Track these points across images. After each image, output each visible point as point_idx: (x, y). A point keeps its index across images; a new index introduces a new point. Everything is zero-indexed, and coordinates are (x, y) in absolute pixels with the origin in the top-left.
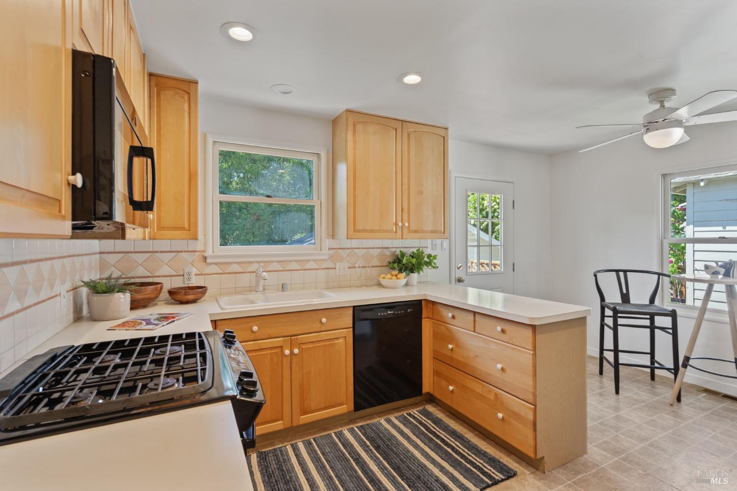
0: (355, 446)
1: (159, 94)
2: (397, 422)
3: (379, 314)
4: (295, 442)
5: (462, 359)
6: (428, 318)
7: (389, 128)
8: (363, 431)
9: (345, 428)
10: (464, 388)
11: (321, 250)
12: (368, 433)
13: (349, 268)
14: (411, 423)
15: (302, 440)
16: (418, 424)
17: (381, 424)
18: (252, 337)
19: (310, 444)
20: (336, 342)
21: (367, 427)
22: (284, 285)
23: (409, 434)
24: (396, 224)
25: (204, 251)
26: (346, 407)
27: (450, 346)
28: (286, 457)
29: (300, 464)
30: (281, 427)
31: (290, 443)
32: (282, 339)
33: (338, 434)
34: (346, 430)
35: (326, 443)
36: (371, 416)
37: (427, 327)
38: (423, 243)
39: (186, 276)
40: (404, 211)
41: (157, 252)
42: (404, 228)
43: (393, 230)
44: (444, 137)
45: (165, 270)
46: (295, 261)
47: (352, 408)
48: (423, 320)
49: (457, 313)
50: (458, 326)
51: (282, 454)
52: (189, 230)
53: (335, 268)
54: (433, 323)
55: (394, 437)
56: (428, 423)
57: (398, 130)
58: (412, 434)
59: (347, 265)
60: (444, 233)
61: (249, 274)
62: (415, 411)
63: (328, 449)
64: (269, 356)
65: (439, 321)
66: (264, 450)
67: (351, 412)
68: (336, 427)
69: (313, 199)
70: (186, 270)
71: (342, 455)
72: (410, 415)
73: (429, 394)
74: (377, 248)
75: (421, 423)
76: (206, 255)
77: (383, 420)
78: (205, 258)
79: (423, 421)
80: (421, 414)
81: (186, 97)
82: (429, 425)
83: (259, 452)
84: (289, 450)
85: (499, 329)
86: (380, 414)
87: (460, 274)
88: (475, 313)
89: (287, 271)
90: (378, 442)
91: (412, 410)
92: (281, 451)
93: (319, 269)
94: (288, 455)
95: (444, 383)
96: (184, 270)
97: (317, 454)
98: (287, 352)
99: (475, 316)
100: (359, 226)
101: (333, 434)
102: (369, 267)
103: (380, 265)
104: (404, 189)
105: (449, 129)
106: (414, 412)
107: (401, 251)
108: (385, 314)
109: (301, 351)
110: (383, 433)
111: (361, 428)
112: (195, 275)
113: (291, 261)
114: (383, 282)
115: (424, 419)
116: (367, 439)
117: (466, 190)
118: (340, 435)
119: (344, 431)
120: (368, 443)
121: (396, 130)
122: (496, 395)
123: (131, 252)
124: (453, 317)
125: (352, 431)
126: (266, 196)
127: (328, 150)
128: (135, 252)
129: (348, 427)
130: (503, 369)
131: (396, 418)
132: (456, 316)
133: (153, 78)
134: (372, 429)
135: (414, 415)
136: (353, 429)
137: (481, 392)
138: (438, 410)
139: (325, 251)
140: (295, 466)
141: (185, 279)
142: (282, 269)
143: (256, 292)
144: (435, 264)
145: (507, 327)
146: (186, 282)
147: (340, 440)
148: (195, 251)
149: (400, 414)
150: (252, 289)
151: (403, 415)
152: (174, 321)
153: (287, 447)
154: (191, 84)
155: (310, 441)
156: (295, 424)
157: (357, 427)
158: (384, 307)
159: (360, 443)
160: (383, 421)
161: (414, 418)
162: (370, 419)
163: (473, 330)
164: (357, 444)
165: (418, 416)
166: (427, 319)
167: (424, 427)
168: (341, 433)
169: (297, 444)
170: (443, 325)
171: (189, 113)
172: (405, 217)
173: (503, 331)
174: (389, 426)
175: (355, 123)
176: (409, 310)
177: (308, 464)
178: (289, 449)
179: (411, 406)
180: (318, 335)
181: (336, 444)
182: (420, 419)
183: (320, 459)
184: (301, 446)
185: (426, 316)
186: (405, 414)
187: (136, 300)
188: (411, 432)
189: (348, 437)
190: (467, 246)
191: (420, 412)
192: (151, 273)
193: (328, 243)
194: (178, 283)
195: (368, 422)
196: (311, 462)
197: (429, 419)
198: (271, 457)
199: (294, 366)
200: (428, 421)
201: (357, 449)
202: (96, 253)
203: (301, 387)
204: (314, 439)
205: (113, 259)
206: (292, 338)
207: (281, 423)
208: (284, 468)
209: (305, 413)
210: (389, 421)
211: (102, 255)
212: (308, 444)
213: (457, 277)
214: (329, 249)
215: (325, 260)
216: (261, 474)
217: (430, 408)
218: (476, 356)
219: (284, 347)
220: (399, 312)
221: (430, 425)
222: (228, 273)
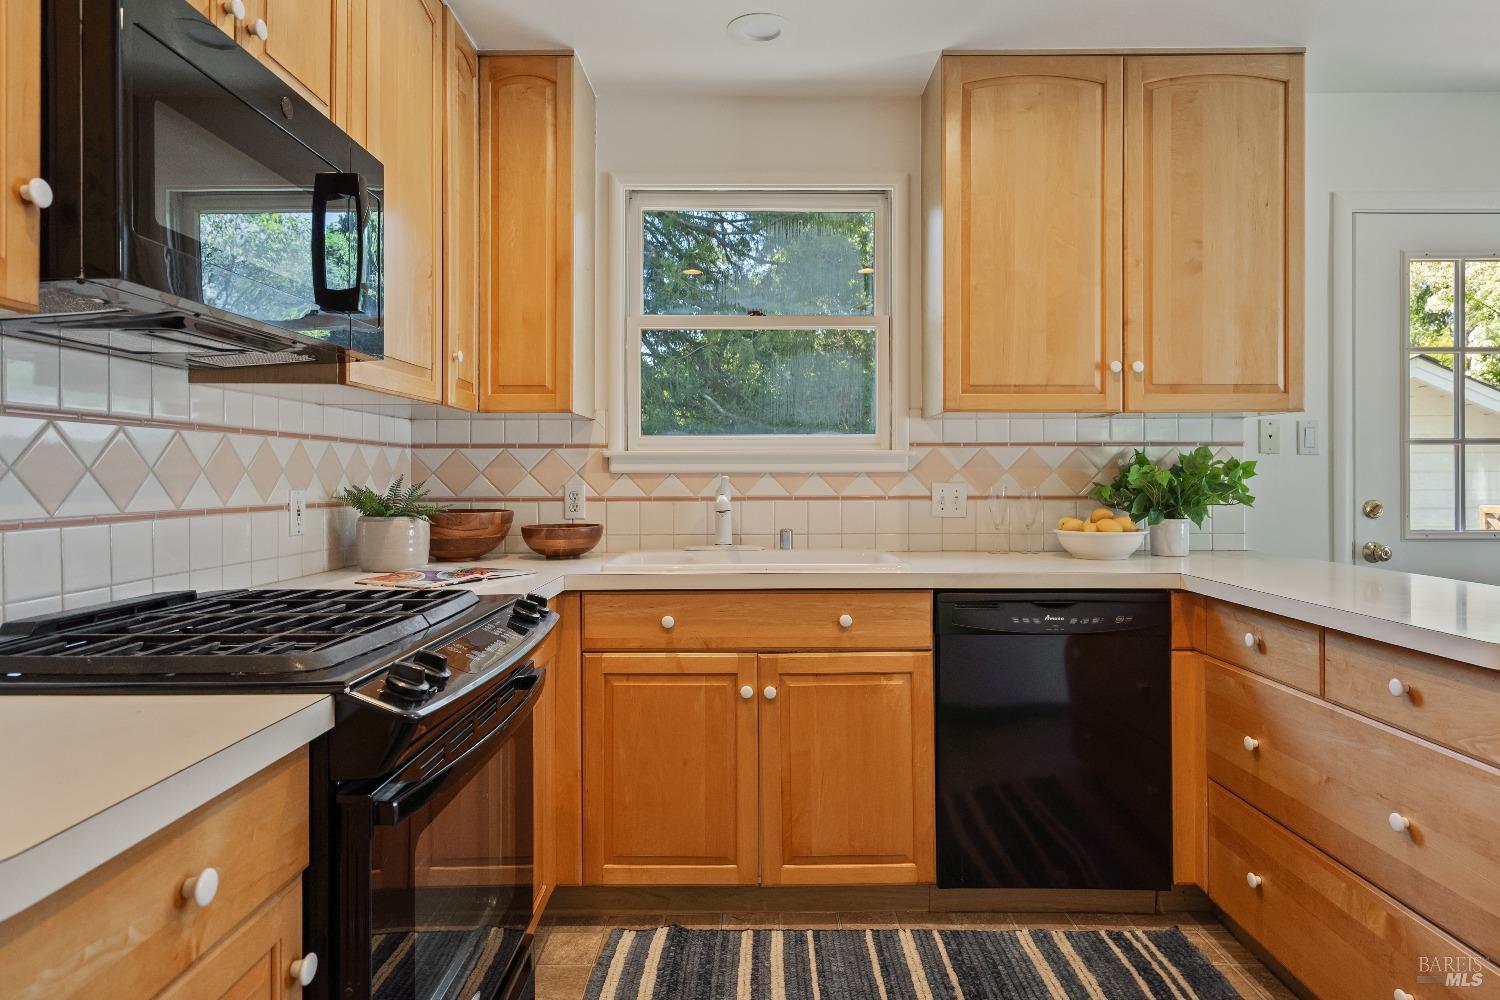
0: (914, 978)
1: (495, 95)
2: (1066, 947)
3: (1016, 620)
4: (768, 927)
5: (1284, 789)
6: (1192, 650)
7: (1080, 84)
8: (954, 947)
9: (909, 927)
10: (1291, 884)
11: (891, 448)
12: (965, 955)
13: (969, 498)
14: (1111, 960)
15: (786, 927)
16: (1132, 970)
17: (1015, 941)
18: (662, 640)
19: (801, 940)
20: (884, 682)
21: (972, 939)
22: (785, 535)
23: (1089, 990)
24: (1103, 367)
25: (606, 446)
26: (911, 869)
27: (1250, 742)
28: (729, 957)
29: (754, 979)
30: (734, 881)
31: (757, 927)
32: (735, 655)
33: (882, 938)
34: (908, 931)
35: (842, 950)
36: (997, 914)
37: (1187, 678)
38: (1224, 430)
39: (568, 501)
40: (1130, 327)
41: (513, 446)
42: (1130, 377)
43: (1093, 386)
44: (1286, 83)
45: (528, 486)
46: (821, 475)
47: (931, 875)
48: (1176, 657)
49: (1273, 636)
50: (1274, 674)
51: (724, 947)
52: (553, 391)
53: (930, 498)
54: (1208, 666)
55: (1041, 983)
56: (1169, 974)
57: (1109, 87)
58: (1099, 990)
59: (965, 489)
60: (1286, 390)
61: (704, 503)
62: (1139, 933)
63: (838, 966)
64: (702, 693)
65: (1222, 659)
66: (689, 927)
67: (930, 885)
68: (886, 918)
69: (872, 313)
70: (570, 488)
71: (867, 991)
72: (1118, 938)
73: (1194, 889)
74: (1060, 444)
75: (1145, 969)
76: (606, 453)
77: (1025, 931)
78: (607, 461)
79: (1155, 966)
80: (1158, 946)
81: (549, 91)
82: (1168, 982)
83: (676, 926)
84: (743, 941)
85: (1395, 686)
86: (1023, 915)
87: (1372, 533)
88: (1323, 632)
89: (797, 498)
90: (985, 984)
91: (1133, 928)
92: (725, 939)
93: (883, 498)
94: (738, 953)
95: (1237, 860)
96: (563, 486)
97: (807, 970)
98: (747, 690)
99: (1322, 642)
100: (982, 375)
101: (869, 936)
102: (1029, 498)
103: (1069, 492)
104: (1130, 260)
105: (1307, 56)
106: (1139, 935)
107: (1137, 453)
108: (1037, 621)
109: (785, 694)
110: (1008, 965)
111: (950, 938)
112: (588, 499)
113: (808, 475)
114: (1068, 540)
115: (1161, 963)
116: (957, 968)
117: (1402, 254)
118: (887, 944)
119: (901, 934)
120: (954, 978)
121: (1104, 85)
122: (1393, 923)
123: (465, 446)
124: (1261, 647)
125: (923, 940)
126: (749, 313)
127: (909, 177)
128: (475, 446)
129: (917, 927)
130: (1410, 831)
131: (1069, 936)
132: (1269, 644)
133: (486, 62)
134: (982, 946)
135: (1134, 942)
136: (928, 933)
137: (1345, 909)
138: (1225, 947)
139: (901, 449)
140: (740, 982)
141: (567, 510)
142: (785, 493)
143: (716, 547)
144: (1245, 489)
145: (1425, 681)
146: (569, 515)
147: (880, 953)
148: (587, 446)
149: (1090, 928)
150: (711, 539)
151: (1096, 933)
152: (481, 580)
153: (744, 934)
154: (560, 59)
155: (803, 935)
156: (768, 882)
157: (941, 932)
158: (1032, 602)
159: (932, 973)
160: (1024, 936)
161: (1128, 948)
162: (989, 922)
163: (1316, 689)
164: (922, 974)
165: (1146, 947)
166: (1189, 653)
167: (1149, 982)
168: (892, 936)
169: (771, 934)
170: (1233, 675)
171: (555, 126)
172: (1136, 344)
173: (1413, 697)
174: (1036, 950)
175: (969, 87)
176: (1119, 619)
177: (774, 985)
178: (747, 941)
179: (1134, 917)
180: (830, 658)
181: (864, 959)
182: (1148, 958)
183: (807, 983)
184: (777, 941)
185: (1187, 644)
186: (1103, 933)
187: (452, 540)
188: (1101, 985)
189: (905, 951)
190: (1404, 442)
191: (1155, 939)
192: (502, 493)
193: (909, 428)
194: (551, 515)
195: (979, 928)
196: (783, 984)
197: (1176, 964)
198: (696, 947)
199: (765, 730)
200: (1173, 970)
201: (917, 986)
202: (403, 446)
203: (786, 789)
204: (817, 936)
205: (435, 457)
206: (762, 656)
207: (733, 869)
208: (714, 980)
209: (794, 860)
210: (1043, 941)
211: (416, 450)
212: (796, 942)
213: (1361, 543)
214: (911, 445)
215: (901, 475)
216: (658, 977)
217: (1198, 937)
218: (1328, 780)
219: (740, 677)
220: (1086, 621)
221: (1174, 981)
222: (657, 499)
